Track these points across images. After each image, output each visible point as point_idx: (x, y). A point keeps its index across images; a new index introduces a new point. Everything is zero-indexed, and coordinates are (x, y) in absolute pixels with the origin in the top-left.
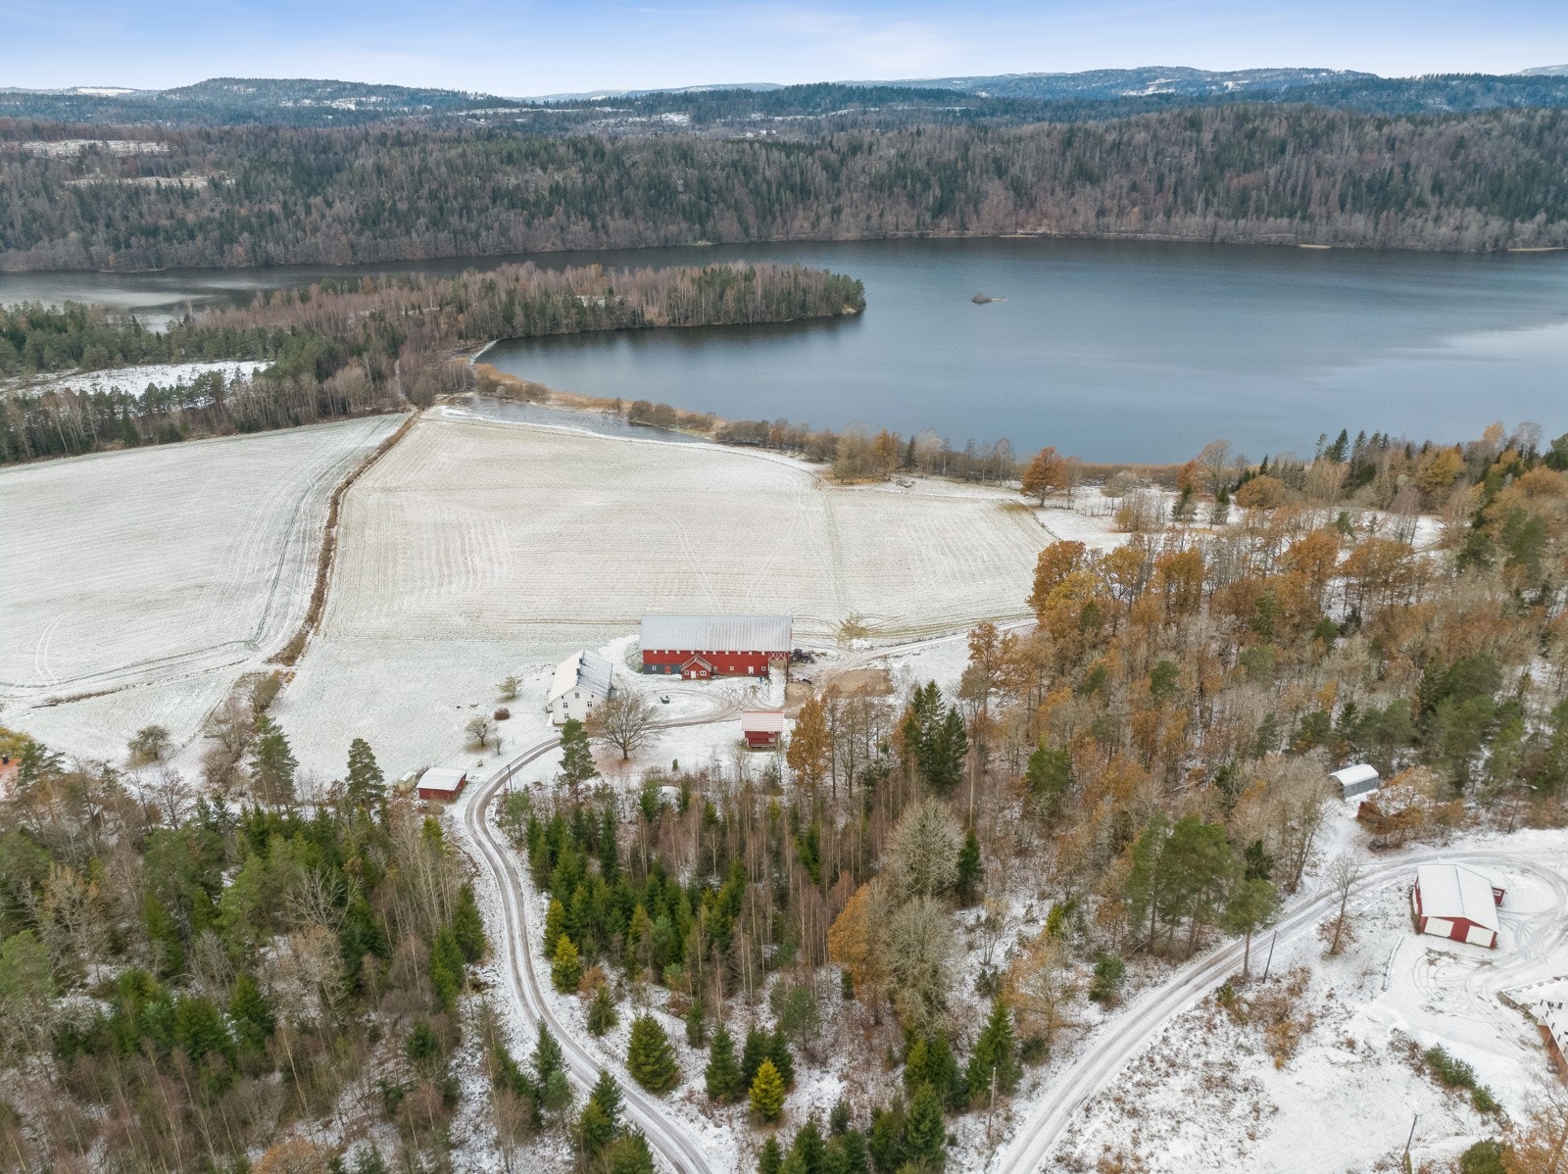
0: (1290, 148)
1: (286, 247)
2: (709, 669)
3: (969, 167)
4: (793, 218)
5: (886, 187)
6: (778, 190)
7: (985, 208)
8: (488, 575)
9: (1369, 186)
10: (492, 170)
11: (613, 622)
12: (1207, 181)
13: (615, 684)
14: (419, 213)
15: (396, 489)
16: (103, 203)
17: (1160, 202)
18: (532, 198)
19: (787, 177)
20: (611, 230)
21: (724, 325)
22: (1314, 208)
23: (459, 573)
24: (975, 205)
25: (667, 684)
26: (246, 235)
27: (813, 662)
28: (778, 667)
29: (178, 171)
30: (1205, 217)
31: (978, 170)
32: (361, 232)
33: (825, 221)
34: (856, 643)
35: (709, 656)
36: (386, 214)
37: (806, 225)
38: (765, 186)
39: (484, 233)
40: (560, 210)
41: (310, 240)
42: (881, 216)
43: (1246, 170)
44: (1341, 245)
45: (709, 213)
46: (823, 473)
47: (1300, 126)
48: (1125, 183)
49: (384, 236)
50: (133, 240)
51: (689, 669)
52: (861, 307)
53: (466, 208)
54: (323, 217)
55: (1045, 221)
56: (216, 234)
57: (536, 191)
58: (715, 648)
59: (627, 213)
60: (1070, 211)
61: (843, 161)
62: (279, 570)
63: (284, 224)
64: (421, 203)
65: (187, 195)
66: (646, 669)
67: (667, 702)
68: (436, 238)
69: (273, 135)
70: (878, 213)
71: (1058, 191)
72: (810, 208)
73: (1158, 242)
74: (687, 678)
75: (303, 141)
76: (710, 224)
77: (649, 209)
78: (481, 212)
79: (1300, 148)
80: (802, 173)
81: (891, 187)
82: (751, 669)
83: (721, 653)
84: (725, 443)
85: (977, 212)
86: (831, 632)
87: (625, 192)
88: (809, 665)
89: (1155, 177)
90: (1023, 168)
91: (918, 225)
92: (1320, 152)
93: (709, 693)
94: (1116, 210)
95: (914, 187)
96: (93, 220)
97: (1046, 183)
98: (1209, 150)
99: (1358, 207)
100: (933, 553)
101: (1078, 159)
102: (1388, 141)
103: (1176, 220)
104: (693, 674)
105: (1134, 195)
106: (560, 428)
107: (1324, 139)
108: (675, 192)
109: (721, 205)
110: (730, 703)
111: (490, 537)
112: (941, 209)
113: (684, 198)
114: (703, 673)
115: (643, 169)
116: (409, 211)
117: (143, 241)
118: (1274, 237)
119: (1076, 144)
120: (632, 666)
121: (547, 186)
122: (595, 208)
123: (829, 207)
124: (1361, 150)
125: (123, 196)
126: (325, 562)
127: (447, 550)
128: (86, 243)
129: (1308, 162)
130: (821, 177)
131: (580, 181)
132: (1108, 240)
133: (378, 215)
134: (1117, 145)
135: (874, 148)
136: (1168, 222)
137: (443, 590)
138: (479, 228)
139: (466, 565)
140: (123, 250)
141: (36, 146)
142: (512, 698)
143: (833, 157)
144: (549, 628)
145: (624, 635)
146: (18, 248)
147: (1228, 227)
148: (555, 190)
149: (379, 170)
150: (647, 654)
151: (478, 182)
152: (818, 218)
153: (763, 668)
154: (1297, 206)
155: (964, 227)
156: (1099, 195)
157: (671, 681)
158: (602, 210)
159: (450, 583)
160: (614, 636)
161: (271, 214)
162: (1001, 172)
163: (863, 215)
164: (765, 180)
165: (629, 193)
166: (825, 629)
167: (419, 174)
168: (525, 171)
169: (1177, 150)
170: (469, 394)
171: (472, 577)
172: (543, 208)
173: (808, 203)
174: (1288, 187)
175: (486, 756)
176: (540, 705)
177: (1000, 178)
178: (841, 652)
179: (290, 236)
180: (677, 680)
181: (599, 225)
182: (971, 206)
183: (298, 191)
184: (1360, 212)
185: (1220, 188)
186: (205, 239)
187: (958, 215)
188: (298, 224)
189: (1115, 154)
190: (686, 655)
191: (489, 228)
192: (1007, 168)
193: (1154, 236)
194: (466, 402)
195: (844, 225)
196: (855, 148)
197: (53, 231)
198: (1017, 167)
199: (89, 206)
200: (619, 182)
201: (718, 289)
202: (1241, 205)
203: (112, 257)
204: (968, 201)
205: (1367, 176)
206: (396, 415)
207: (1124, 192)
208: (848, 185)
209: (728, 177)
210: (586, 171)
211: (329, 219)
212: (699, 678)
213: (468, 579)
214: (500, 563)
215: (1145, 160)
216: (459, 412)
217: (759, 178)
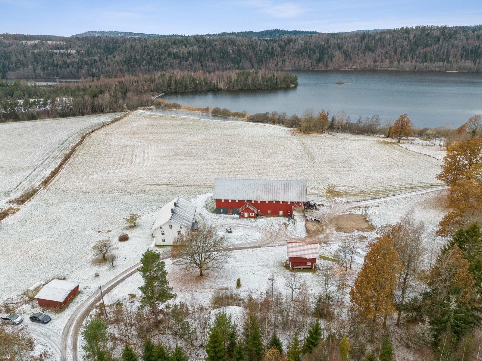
0: (442, 39)
1: (99, 70)
2: (256, 212)
3: (329, 47)
4: (269, 63)
5: (301, 53)
6: (264, 54)
7: (335, 60)
8: (141, 165)
9: (471, 51)
10: (169, 47)
11: (200, 186)
12: (412, 51)
13: (198, 220)
14: (143, 60)
15: (111, 134)
16: (41, 57)
17: (396, 58)
18: (181, 55)
19: (267, 49)
20: (207, 66)
21: (247, 89)
22: (451, 59)
23: (127, 164)
24: (331, 59)
25: (230, 221)
26: (86, 66)
27: (317, 209)
28: (299, 212)
29: (67, 48)
30: (412, 62)
31: (332, 48)
32: (123, 66)
33: (280, 64)
34: (338, 199)
35: (256, 204)
36: (133, 60)
37: (274, 65)
38: (259, 52)
39: (165, 66)
40: (190, 59)
41: (107, 68)
42: (299, 62)
43: (426, 47)
44: (462, 71)
45: (241, 61)
46: (294, 131)
47: (444, 32)
48: (383, 52)
49: (131, 67)
50: (49, 68)
51: (244, 211)
52: (297, 85)
53: (159, 59)
54: (112, 61)
55: (355, 64)
56: (76, 66)
57: (183, 54)
58: (260, 199)
59: (213, 61)
60: (364, 61)
61: (286, 45)
62: (44, 161)
63: (99, 63)
64: (145, 57)
65: (69, 55)
66: (217, 211)
67: (230, 232)
68: (149, 68)
69: (99, 38)
70: (298, 61)
71: (360, 54)
72: (275, 60)
73: (395, 71)
74: (242, 217)
75: (109, 40)
76: (241, 64)
77: (220, 59)
78: (164, 60)
79: (445, 39)
80: (272, 48)
81: (302, 53)
82: (281, 213)
83: (263, 202)
84: (251, 122)
85: (332, 61)
86: (321, 193)
87: (212, 54)
88: (315, 211)
89: (394, 49)
90: (347, 47)
91: (311, 65)
92: (452, 40)
93: (257, 227)
94: (380, 60)
95: (310, 53)
96: (37, 62)
97: (355, 52)
98: (412, 40)
99: (467, 58)
100: (359, 158)
101: (366, 44)
102: (477, 36)
103: (402, 63)
104: (246, 215)
105: (387, 55)
106: (185, 116)
107: (454, 36)
108: (230, 54)
109: (245, 58)
110: (271, 234)
111: (146, 150)
112: (319, 60)
113: (232, 56)
114: (252, 214)
115: (219, 46)
116: (140, 59)
117: (52, 68)
118: (437, 69)
119: (366, 39)
120: (209, 209)
121: (186, 52)
122: (202, 59)
123: (281, 59)
124: (467, 39)
125: (48, 55)
126: (67, 158)
127: (125, 154)
128: (34, 69)
129: (448, 44)
130: (279, 49)
131: (198, 50)
132: (377, 70)
133: (130, 60)
134: (380, 39)
135: (297, 41)
136: (399, 64)
137: (117, 170)
138: (163, 65)
139: (132, 161)
140: (46, 71)
141: (24, 42)
142: (133, 227)
143: (283, 43)
144: (165, 188)
145: (205, 193)
146: (13, 71)
147: (420, 66)
148: (189, 53)
149: (131, 47)
150: (218, 201)
151: (164, 51)
152: (278, 63)
153: (289, 212)
154: (446, 58)
155: (327, 66)
156: (374, 56)
157: (233, 218)
158: (205, 59)
159: (121, 168)
160: (200, 193)
161: (95, 60)
162: (340, 48)
163: (293, 62)
164: (259, 50)
165: (214, 54)
166: (316, 192)
167: (144, 48)
168: (179, 47)
169: (401, 40)
170: (151, 107)
171: (133, 165)
172: (185, 59)
173: (274, 58)
174: (442, 52)
175: (103, 269)
176: (149, 232)
177: (340, 50)
178: (331, 204)
179: (100, 67)
180: (236, 218)
181: (204, 64)
182: (330, 59)
183: (105, 54)
184: (468, 60)
185: (417, 52)
186: (73, 68)
187: (325, 62)
188: (103, 63)
189: (379, 42)
190: (241, 203)
191: (167, 65)
192: (342, 47)
193: (394, 69)
194: (150, 109)
195: (286, 65)
196: (290, 41)
197: (24, 65)
198: (346, 46)
199: (37, 58)
200: (210, 50)
201: (245, 77)
202: (425, 58)
203: (42, 73)
204: (329, 58)
205: (470, 48)
206: (121, 113)
207: (383, 54)
208: (288, 53)
209: (247, 49)
210: (200, 47)
211: (114, 61)
212: (250, 217)
213: (130, 166)
214: (148, 160)
215: (389, 44)
216: (146, 112)
217: (258, 50)
